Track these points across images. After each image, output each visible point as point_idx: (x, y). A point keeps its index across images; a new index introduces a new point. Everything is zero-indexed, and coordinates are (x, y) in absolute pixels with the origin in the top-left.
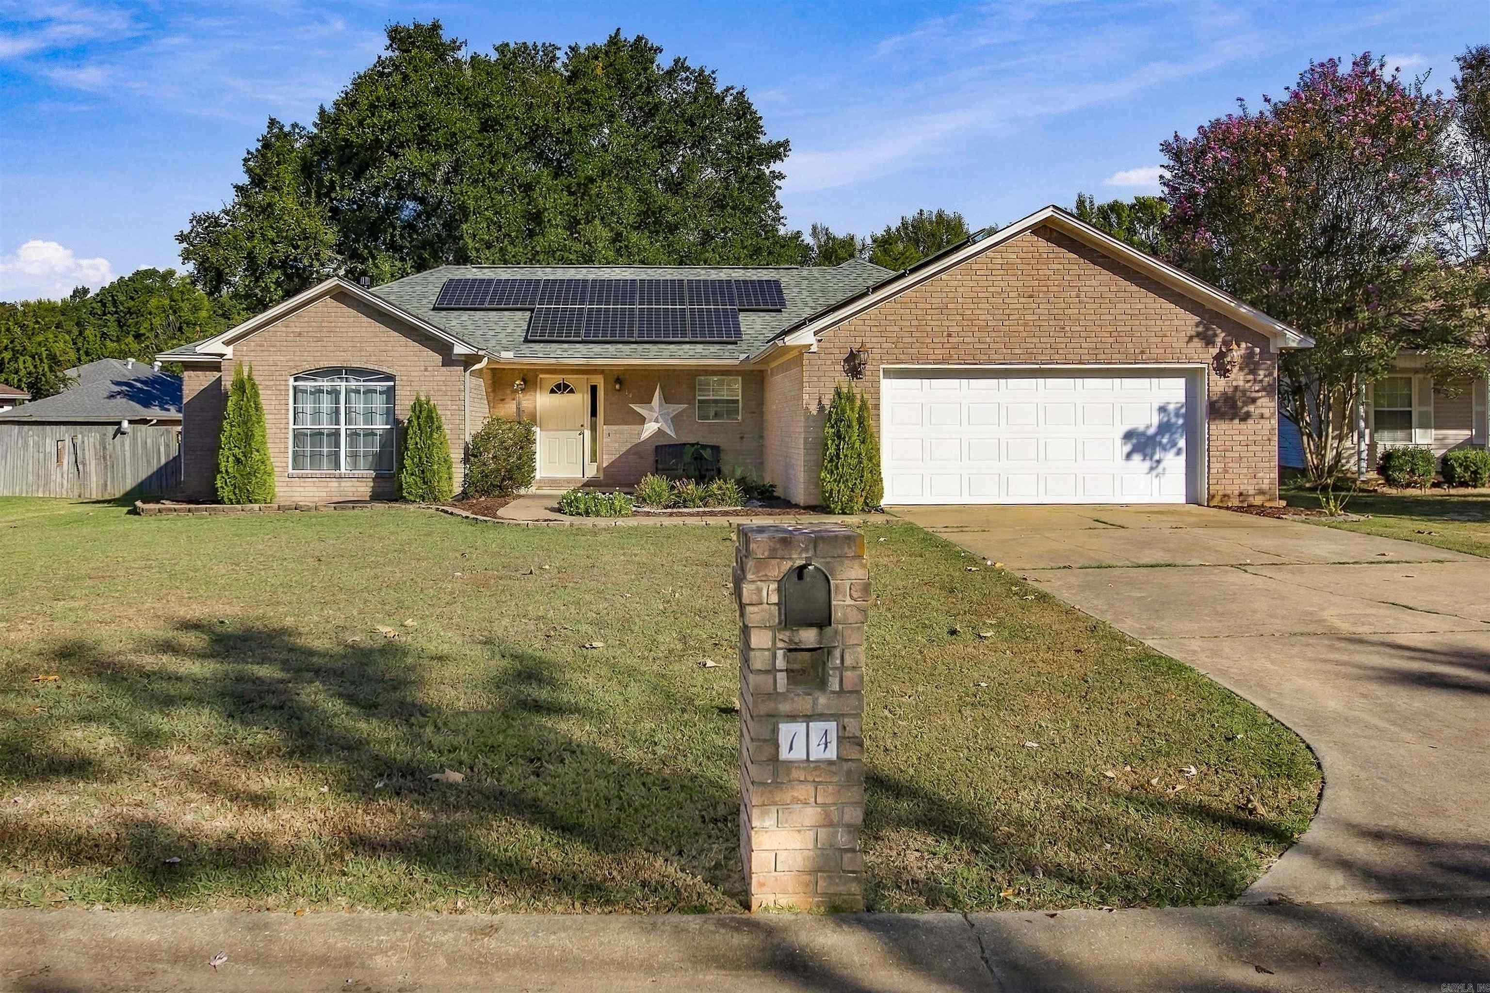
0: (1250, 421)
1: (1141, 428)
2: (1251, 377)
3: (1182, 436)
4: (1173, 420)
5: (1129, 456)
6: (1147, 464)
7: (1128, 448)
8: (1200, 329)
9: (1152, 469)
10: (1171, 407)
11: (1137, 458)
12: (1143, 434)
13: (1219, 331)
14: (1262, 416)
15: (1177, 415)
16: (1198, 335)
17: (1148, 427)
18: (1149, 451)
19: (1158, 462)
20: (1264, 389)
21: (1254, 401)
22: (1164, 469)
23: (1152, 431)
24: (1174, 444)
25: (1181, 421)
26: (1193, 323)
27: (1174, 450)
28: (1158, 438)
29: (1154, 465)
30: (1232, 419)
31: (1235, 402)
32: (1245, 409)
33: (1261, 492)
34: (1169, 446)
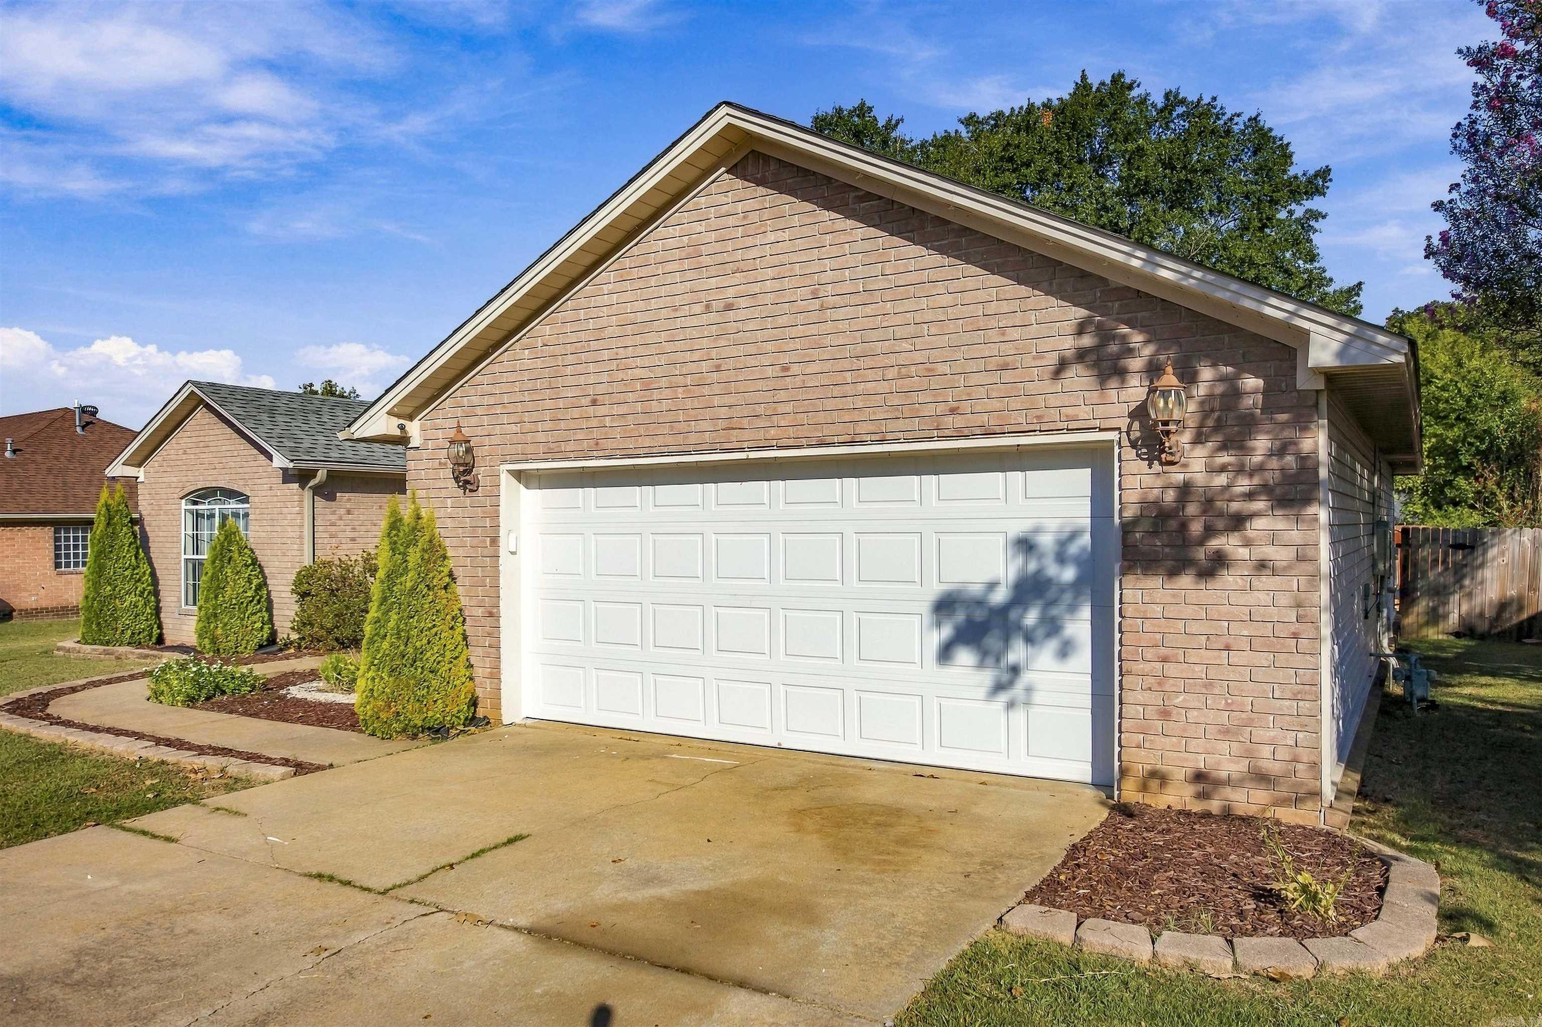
0: (1228, 579)
1: (976, 590)
2: (1225, 458)
3: (1073, 608)
4: (1052, 570)
5: (945, 653)
6: (987, 677)
7: (947, 631)
8: (1087, 341)
9: (999, 687)
10: (1046, 541)
11: (965, 657)
12: (980, 603)
13: (1137, 338)
14: (1262, 565)
15: (1061, 559)
16: (1081, 355)
17: (992, 586)
18: (992, 641)
19: (1015, 670)
20: (1266, 489)
21: (1238, 522)
22: (1029, 690)
23: (1000, 596)
24: (1052, 627)
25: (1069, 574)
26: (1069, 327)
27: (1052, 645)
28: (1013, 615)
29: (1005, 677)
30: (1173, 573)
31: (1184, 526)
32: (1216, 543)
33: (1261, 778)
34: (1040, 632)
